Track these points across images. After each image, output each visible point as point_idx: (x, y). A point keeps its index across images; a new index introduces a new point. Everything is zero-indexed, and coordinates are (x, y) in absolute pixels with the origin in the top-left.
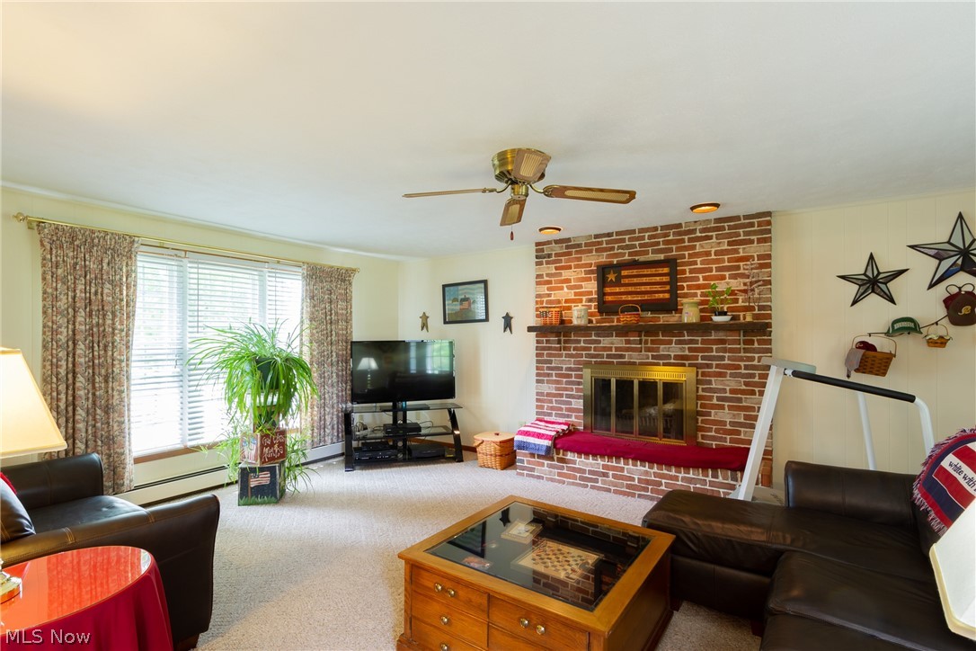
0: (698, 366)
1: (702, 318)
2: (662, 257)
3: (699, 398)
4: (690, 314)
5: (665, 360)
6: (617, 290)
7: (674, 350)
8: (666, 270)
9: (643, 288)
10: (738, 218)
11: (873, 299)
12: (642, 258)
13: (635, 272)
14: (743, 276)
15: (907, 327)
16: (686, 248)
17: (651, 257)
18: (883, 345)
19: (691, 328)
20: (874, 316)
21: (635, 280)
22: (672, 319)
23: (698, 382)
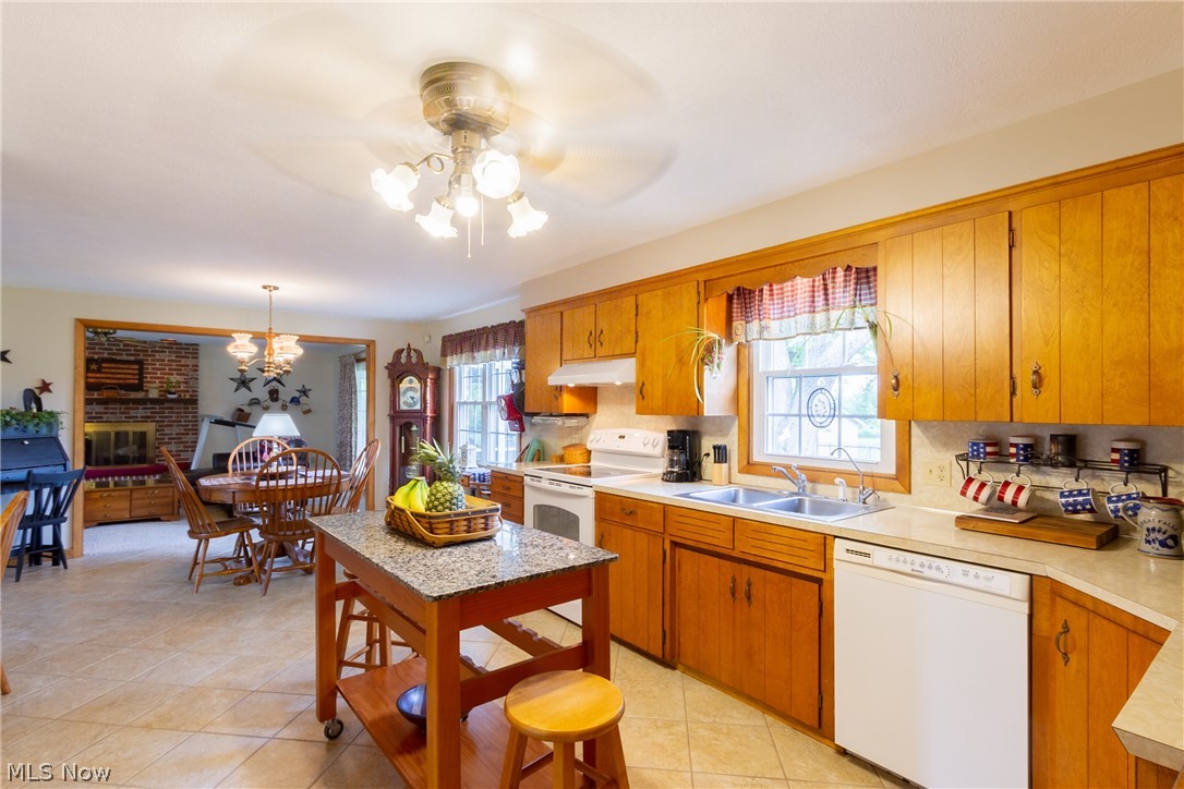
0: (157, 422)
1: (161, 395)
2: (133, 358)
3: (157, 439)
4: (154, 394)
5: (135, 420)
6: (98, 375)
7: (140, 413)
8: (136, 367)
9: (119, 376)
10: (181, 344)
11: (243, 390)
12: (118, 358)
13: (113, 365)
14: (184, 374)
15: (255, 402)
16: (150, 356)
17: (124, 357)
18: (247, 409)
19: (153, 401)
20: (244, 396)
21: (113, 371)
22: (140, 395)
23: (157, 430)
